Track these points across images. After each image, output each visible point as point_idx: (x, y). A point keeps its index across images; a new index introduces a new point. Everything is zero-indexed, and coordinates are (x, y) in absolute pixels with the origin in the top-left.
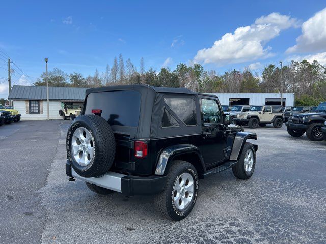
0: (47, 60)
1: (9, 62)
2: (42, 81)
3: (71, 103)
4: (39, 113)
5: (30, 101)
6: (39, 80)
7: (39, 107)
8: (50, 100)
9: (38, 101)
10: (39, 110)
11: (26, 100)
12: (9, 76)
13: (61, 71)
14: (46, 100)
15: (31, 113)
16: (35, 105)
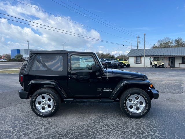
0: (145, 35)
1: (138, 38)
2: (157, 45)
3: (158, 58)
4: (140, 63)
5: (136, 57)
6: (154, 45)
7: (140, 60)
8: (145, 56)
9: (140, 57)
10: (140, 61)
11: (134, 56)
12: (138, 45)
13: (168, 38)
14: (143, 56)
15: (136, 63)
16: (138, 59)
